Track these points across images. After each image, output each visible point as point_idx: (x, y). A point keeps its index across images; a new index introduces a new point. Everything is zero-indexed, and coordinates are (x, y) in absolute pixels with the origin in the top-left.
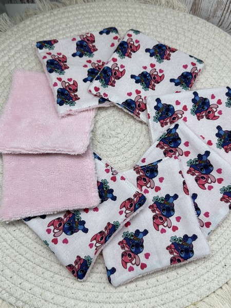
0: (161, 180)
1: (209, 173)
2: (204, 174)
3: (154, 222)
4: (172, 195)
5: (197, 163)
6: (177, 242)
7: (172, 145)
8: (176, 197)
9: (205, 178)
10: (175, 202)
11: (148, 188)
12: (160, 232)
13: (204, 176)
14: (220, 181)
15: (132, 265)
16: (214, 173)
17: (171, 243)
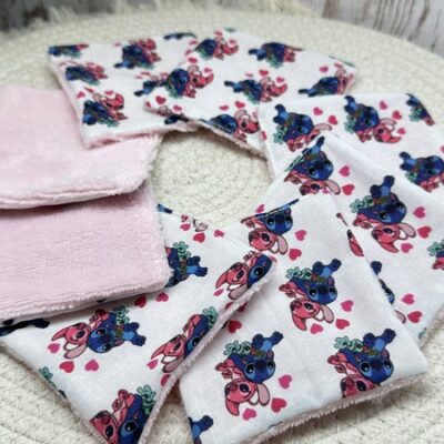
0: (301, 235)
1: (399, 221)
2: (389, 224)
3: (293, 315)
4: (326, 262)
5: (372, 205)
6: (351, 348)
7: (317, 176)
8: (336, 264)
9: (391, 231)
10: (335, 275)
11: (274, 253)
12: (308, 331)
13: (390, 227)
14: (425, 232)
15: (250, 407)
16: (410, 219)
17: (337, 350)
